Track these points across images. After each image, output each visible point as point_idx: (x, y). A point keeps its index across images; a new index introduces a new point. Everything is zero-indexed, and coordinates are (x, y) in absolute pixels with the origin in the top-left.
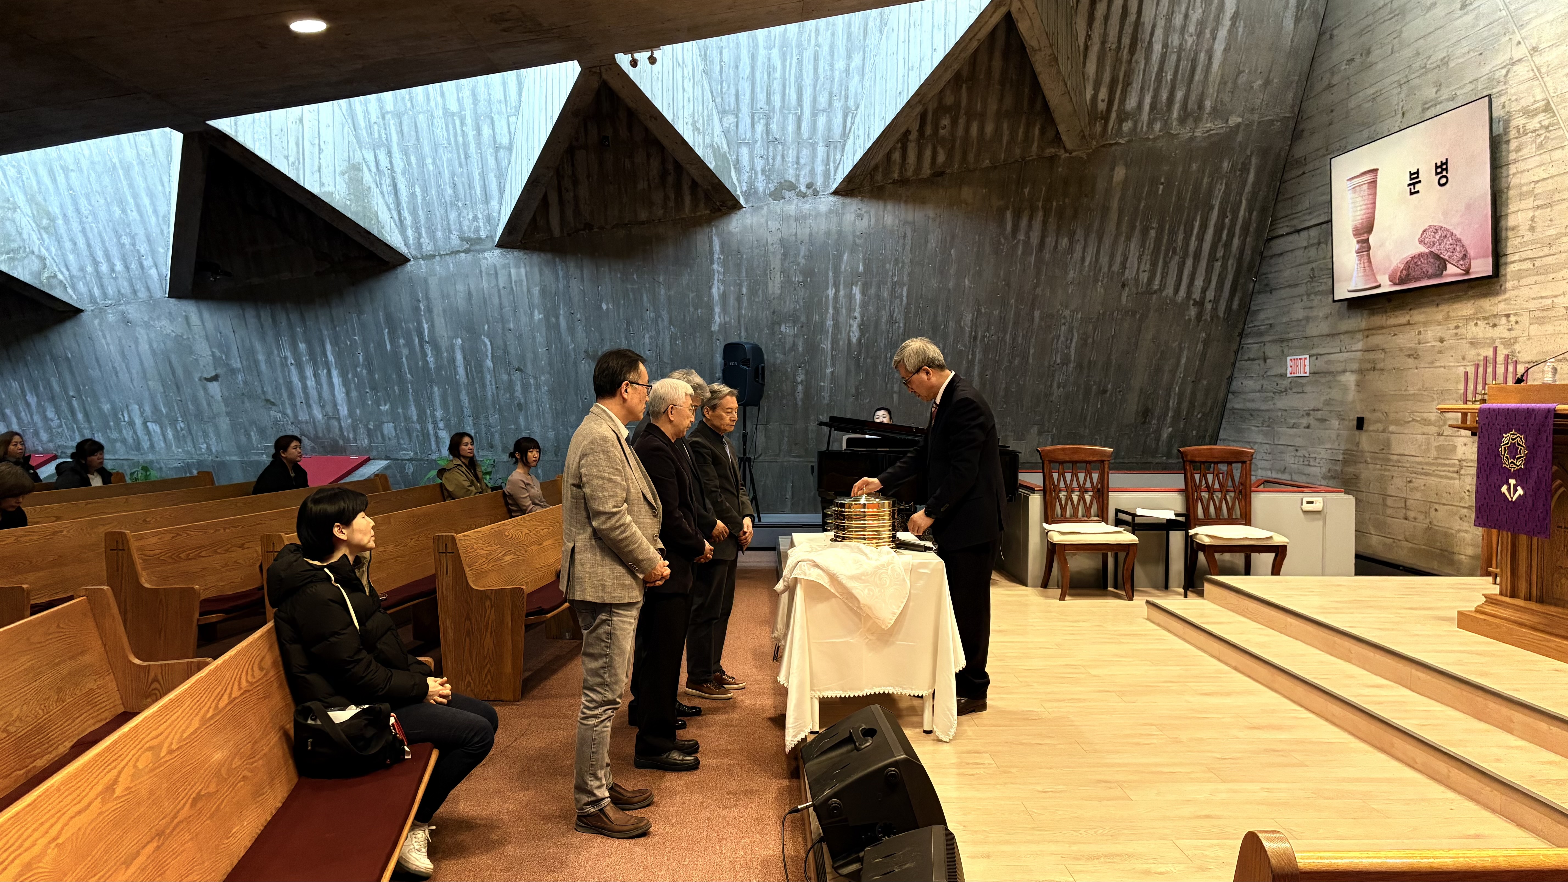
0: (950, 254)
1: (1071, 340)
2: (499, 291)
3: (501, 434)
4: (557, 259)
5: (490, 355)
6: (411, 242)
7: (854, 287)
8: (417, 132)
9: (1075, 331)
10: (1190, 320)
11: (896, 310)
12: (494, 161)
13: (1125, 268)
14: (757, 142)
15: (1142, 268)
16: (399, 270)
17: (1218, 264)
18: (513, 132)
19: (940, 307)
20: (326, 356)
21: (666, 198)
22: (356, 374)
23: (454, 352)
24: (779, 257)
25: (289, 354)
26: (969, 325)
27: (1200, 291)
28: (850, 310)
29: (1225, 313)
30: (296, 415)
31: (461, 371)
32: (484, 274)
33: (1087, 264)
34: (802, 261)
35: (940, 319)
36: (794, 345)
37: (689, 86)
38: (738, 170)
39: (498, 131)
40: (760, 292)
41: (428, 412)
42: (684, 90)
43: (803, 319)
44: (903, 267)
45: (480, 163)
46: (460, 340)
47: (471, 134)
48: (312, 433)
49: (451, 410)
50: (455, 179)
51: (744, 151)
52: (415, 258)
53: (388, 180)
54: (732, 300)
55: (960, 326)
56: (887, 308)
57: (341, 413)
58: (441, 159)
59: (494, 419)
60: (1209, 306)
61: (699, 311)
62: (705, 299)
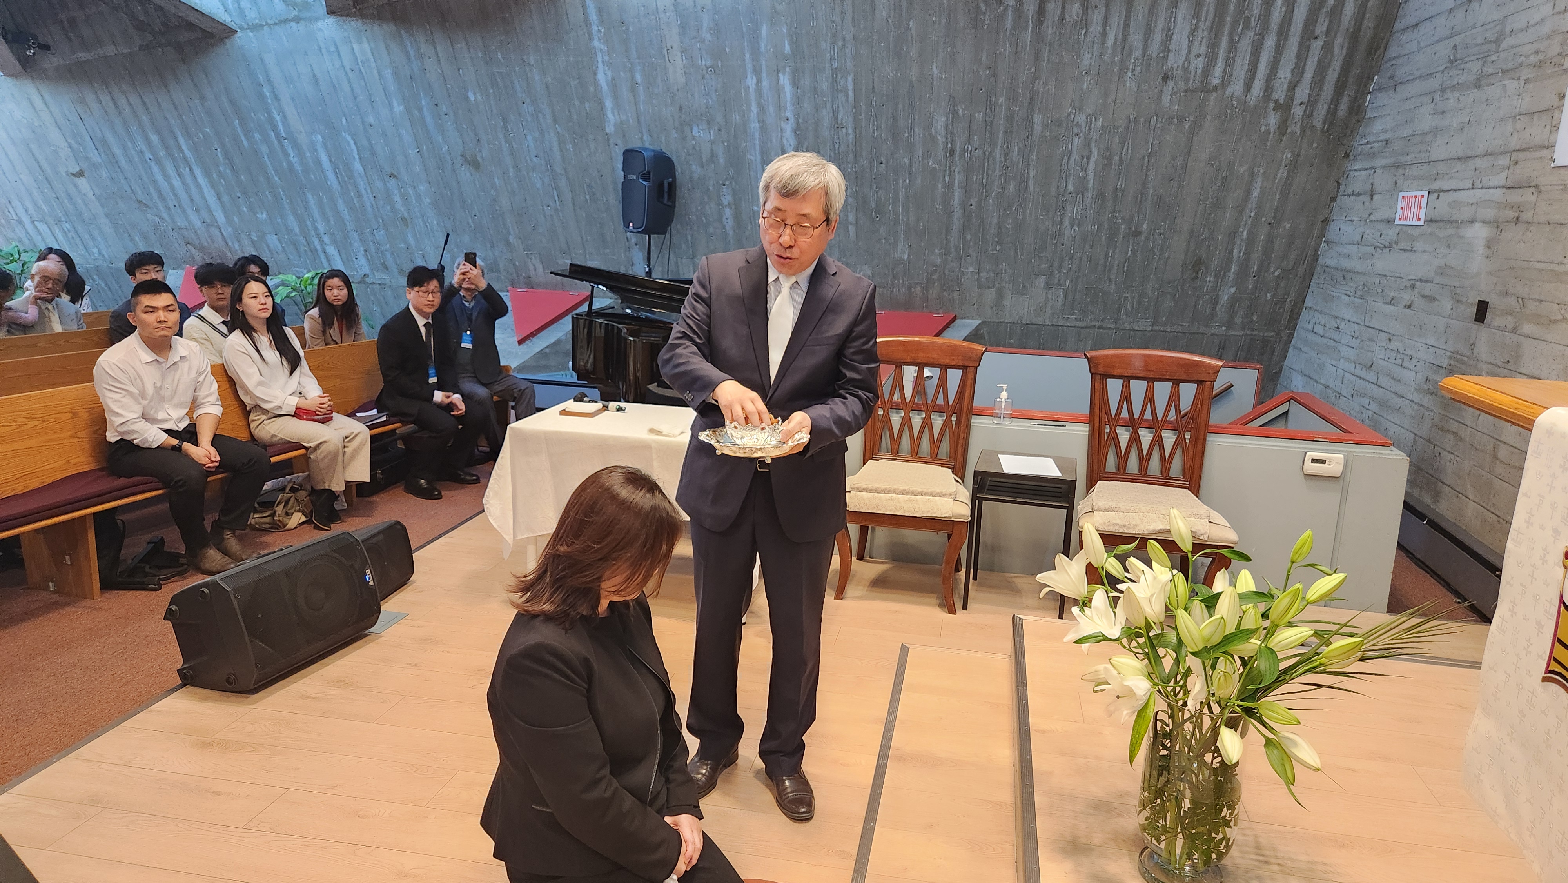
0: (908, 28)
1: (1088, 159)
2: (346, 72)
3: (392, 254)
4: (403, 32)
5: (357, 157)
6: (231, 6)
7: (781, 75)
9: (1093, 145)
10: (1268, 132)
11: (841, 108)
13: (1169, 51)
15: (1195, 50)
16: (225, 43)
17: (1317, 45)
19: (900, 106)
20: (183, 153)
22: (221, 175)
23: (316, 150)
24: (675, 30)
25: (144, 148)
26: (943, 132)
27: (1285, 87)
28: (780, 108)
29: (1324, 123)
30: (174, 222)
31: (331, 175)
32: (324, 50)
33: (1110, 42)
34: (708, 37)
35: (902, 123)
36: (713, 155)
40: (659, 80)
41: (308, 223)
43: (720, 119)
44: (844, 46)
46: (319, 137)
48: (197, 242)
49: (332, 222)
52: (241, 28)
54: (625, 93)
55: (931, 135)
56: (829, 105)
57: (218, 219)
59: (380, 235)
60: (1298, 111)
61: (587, 105)
62: (592, 89)
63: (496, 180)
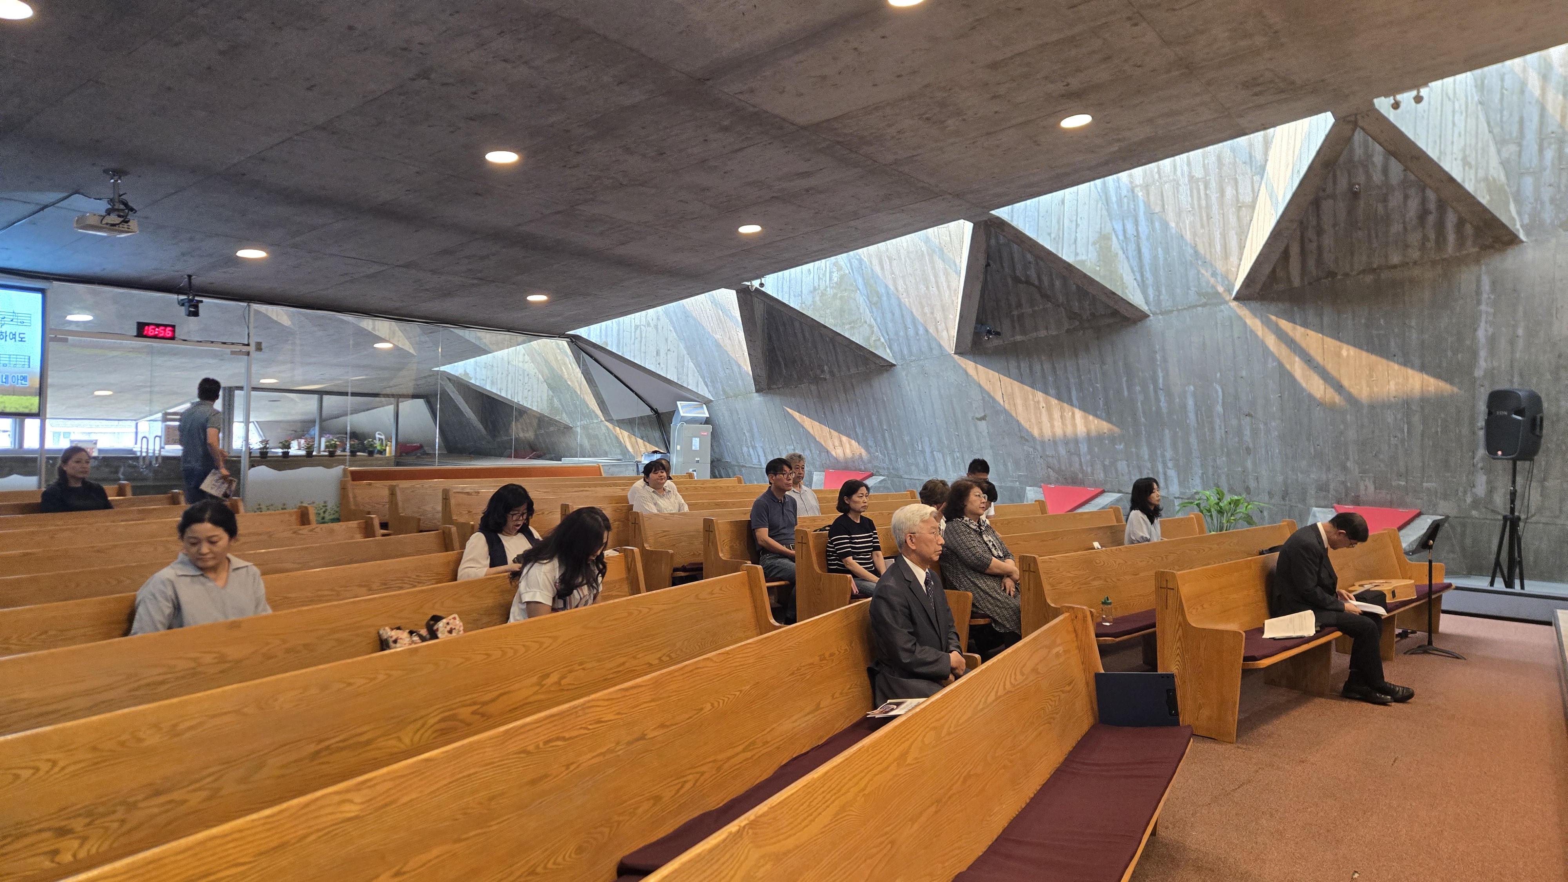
2: (1233, 340)
3: (1228, 476)
4: (1295, 309)
5: (1220, 401)
6: (1151, 298)
8: (1163, 200)
12: (1235, 220)
14: (1545, 169)
16: (1139, 324)
18: (1256, 190)
20: (1071, 401)
21: (1425, 238)
23: (1186, 398)
30: (1044, 452)
31: (1192, 416)
32: (1219, 326)
37: (1460, 120)
38: (1519, 202)
39: (1241, 191)
40: (1542, 333)
41: (1159, 452)
42: (1454, 124)
45: (1221, 223)
46: (1192, 388)
47: (1214, 196)
50: (1197, 239)
51: (1528, 181)
52: (1154, 314)
53: (1134, 246)
54: (1503, 343)
58: (1184, 222)
59: (1222, 461)
61: (1460, 356)
62: (1468, 342)
63: (1348, 416)
